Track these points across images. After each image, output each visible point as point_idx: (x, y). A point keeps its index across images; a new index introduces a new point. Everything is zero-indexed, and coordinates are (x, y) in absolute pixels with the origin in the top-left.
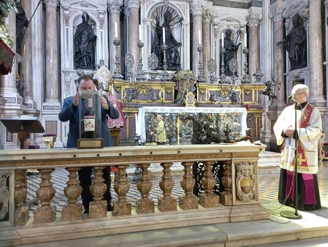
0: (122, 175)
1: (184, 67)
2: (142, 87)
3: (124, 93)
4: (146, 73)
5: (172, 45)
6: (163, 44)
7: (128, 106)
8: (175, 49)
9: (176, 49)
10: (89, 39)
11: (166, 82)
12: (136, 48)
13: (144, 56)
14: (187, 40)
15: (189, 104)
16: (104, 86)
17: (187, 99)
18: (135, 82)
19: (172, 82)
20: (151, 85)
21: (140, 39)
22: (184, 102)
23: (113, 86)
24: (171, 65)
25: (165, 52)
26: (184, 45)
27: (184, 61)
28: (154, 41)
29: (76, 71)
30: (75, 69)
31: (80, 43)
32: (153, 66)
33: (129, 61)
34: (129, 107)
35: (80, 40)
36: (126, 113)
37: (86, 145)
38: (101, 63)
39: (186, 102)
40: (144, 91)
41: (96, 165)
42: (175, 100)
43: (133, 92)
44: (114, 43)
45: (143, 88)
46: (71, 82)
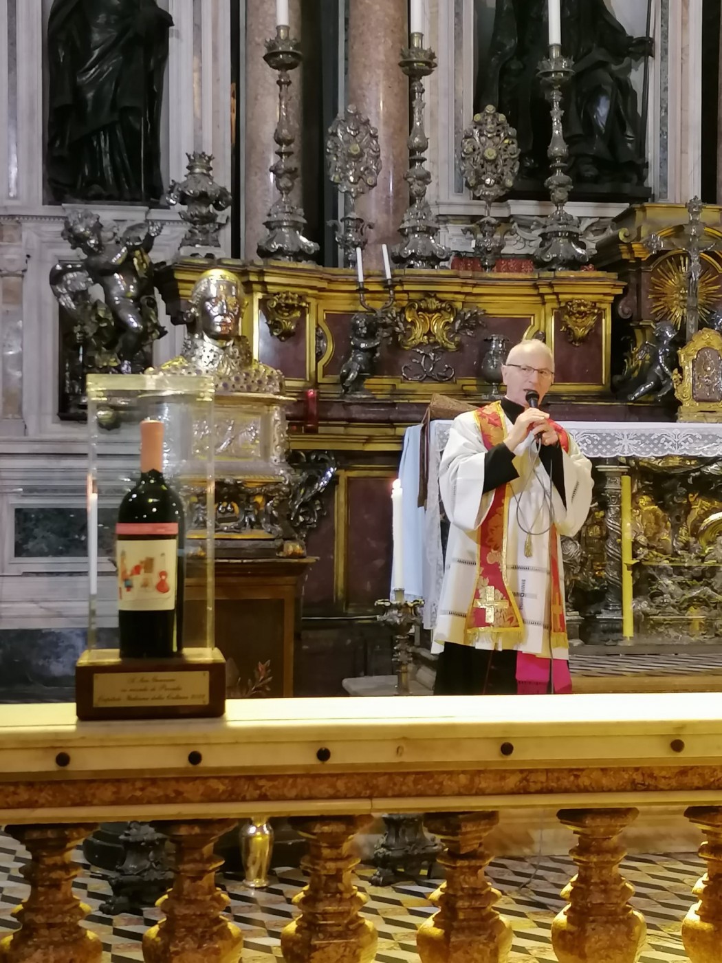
0: (333, 873)
1: (664, 182)
2: (423, 305)
3: (319, 337)
4: (445, 219)
5: (598, 55)
6: (548, 55)
7: (343, 414)
8: (612, 75)
9: (621, 77)
10: (130, 34)
11: (562, 273)
12: (387, 75)
13: (434, 122)
14: (684, 23)
15: (699, 401)
16: (215, 311)
17: (688, 368)
18: (383, 274)
19: (600, 274)
20: (476, 290)
21: (416, 27)
22: (673, 390)
23: (260, 301)
24: (590, 171)
25: (556, 97)
26: (665, 51)
27: (664, 146)
28: (495, 35)
29: (55, 210)
30: (50, 204)
31: (78, 57)
32: (488, 181)
33: (350, 155)
34: (351, 421)
35: (78, 43)
36: (330, 452)
37: (129, 698)
38: (197, 170)
39: (684, 391)
40: (437, 327)
41: (179, 814)
42: (618, 378)
43: (371, 335)
44: (266, 58)
45: (427, 310)
46: (27, 275)
